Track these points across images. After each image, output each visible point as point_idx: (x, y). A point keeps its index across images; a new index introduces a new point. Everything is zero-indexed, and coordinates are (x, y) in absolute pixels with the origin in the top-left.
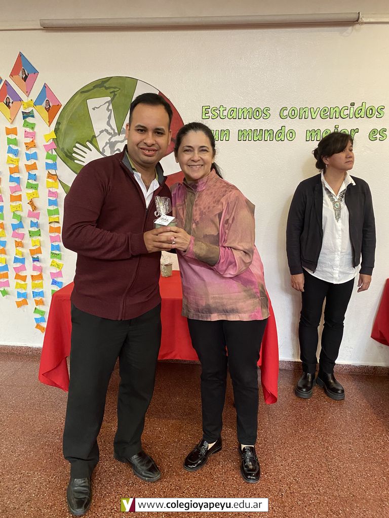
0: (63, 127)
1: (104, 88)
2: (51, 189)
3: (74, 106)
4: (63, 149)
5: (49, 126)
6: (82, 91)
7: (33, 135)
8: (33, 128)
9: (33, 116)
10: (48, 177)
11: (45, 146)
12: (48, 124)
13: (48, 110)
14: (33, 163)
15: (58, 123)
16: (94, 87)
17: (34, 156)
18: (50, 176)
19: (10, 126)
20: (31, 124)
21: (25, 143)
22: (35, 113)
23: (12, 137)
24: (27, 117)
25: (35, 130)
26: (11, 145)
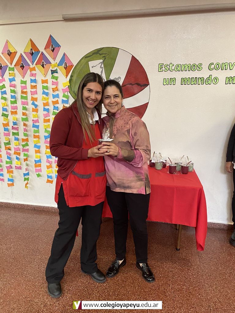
0: (74, 78)
1: (99, 55)
3: (81, 66)
4: (74, 92)
5: (66, 78)
6: (86, 57)
7: (56, 84)
9: (57, 72)
11: (63, 89)
12: (66, 76)
14: (56, 100)
15: (71, 76)
16: (93, 54)
17: (57, 96)
19: (44, 79)
20: (56, 77)
21: (52, 89)
22: (58, 70)
23: (45, 85)
24: (54, 73)
25: (58, 80)
26: (44, 90)
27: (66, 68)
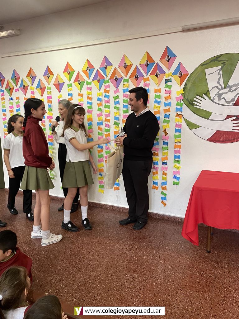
0: (189, 86)
1: (217, 61)
2: (177, 123)
3: (197, 74)
4: (187, 99)
6: (203, 65)
7: (170, 92)
8: (170, 88)
9: (171, 82)
10: (177, 116)
11: (176, 98)
12: (180, 85)
13: (180, 77)
14: (168, 108)
15: (186, 84)
16: (211, 61)
17: (169, 104)
18: (178, 115)
19: (157, 88)
20: (170, 86)
21: (165, 97)
22: (173, 80)
23: (158, 94)
24: (168, 82)
25: (171, 89)
26: (157, 99)
27: (181, 76)
